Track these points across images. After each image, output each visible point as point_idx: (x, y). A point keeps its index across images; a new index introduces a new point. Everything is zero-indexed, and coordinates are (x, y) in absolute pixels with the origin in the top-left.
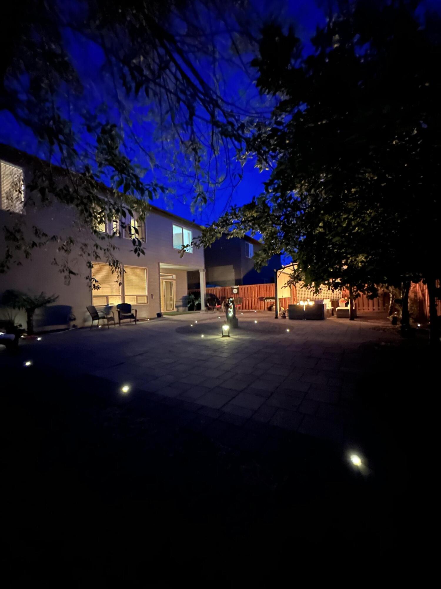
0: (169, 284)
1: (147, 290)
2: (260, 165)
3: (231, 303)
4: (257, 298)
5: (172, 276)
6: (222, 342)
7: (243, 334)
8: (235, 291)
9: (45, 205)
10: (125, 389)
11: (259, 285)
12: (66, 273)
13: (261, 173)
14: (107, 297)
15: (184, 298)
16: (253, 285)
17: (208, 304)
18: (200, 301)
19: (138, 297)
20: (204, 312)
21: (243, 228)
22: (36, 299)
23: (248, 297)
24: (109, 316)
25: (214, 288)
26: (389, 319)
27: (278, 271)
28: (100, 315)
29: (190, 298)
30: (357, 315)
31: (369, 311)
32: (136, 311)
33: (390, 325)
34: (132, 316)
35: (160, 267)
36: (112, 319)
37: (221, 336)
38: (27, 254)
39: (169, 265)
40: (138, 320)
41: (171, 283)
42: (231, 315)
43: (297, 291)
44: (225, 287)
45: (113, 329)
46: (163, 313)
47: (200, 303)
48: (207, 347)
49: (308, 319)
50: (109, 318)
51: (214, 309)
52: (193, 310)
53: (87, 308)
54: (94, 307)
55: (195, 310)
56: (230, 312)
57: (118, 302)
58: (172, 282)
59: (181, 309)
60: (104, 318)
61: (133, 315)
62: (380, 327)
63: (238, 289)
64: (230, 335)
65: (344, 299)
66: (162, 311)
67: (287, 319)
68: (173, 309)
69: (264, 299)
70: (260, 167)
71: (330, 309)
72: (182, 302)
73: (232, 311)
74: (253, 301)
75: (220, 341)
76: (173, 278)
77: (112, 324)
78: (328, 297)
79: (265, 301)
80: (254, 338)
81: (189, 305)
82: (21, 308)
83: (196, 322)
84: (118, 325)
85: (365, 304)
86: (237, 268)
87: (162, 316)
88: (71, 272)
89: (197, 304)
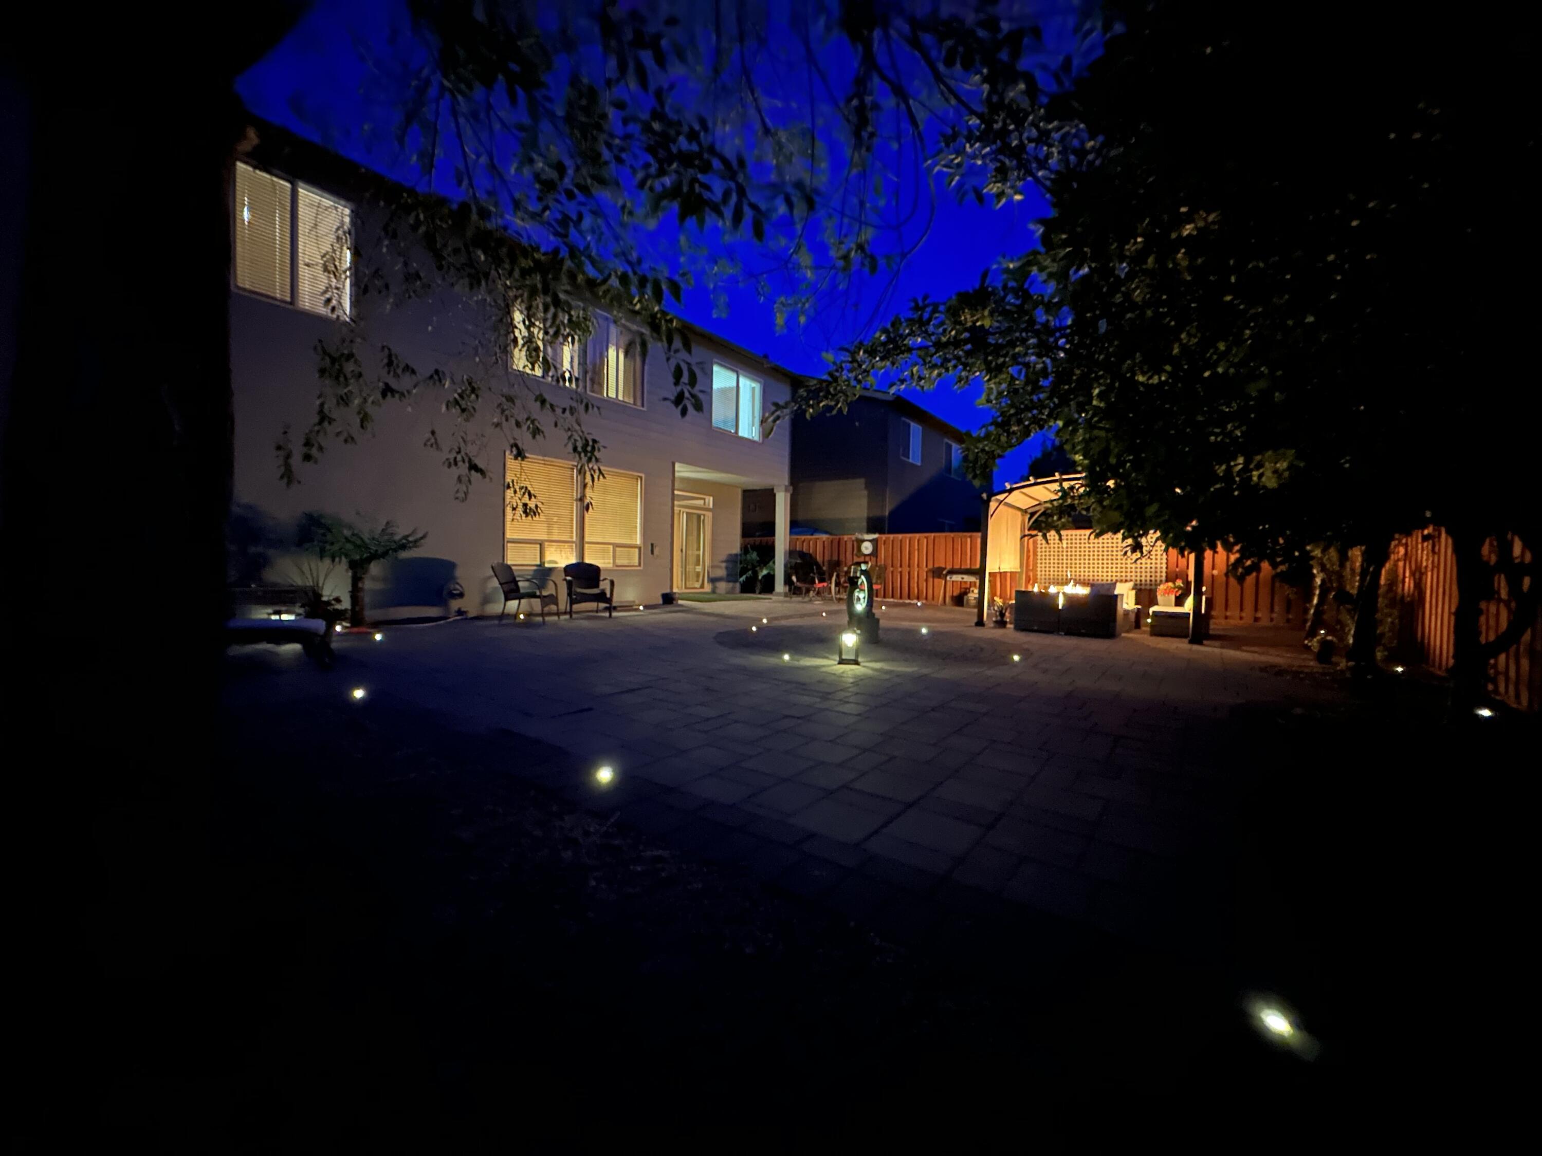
0: (696, 520)
1: (641, 531)
2: (999, 185)
3: (863, 577)
4: (926, 569)
5: (704, 499)
6: (840, 676)
7: (893, 660)
8: (867, 548)
9: (412, 294)
10: (605, 775)
11: (933, 535)
12: (463, 468)
13: (1001, 208)
14: (541, 545)
15: (732, 560)
16: (917, 536)
17: (794, 578)
18: (774, 570)
19: (618, 549)
20: (782, 598)
21: (939, 364)
22: (374, 539)
23: (901, 566)
24: (545, 593)
25: (809, 537)
26: (1308, 648)
27: (993, 498)
28: (524, 588)
29: (745, 560)
30: (1211, 632)
31: (1242, 622)
32: (612, 583)
33: (1312, 663)
34: (601, 597)
35: (677, 474)
36: (553, 599)
37: (835, 660)
38: (365, 419)
39: (698, 469)
40: (615, 608)
41: (699, 516)
42: (860, 607)
43: (1039, 557)
44: (841, 537)
45: (554, 624)
46: (679, 594)
47: (772, 573)
48: (802, 687)
49: (1069, 633)
50: (545, 597)
51: (808, 591)
52: (753, 591)
53: (493, 568)
54: (509, 568)
55: (757, 591)
56: (859, 599)
57: (567, 558)
58: (704, 515)
59: (722, 586)
60: (532, 595)
61: (603, 593)
62: (1280, 666)
63: (875, 542)
64: (860, 660)
65: (1174, 584)
66: (675, 590)
67: (1009, 628)
68: (702, 586)
69: (944, 572)
70: (1000, 190)
71: (1132, 611)
72: (727, 568)
73: (864, 598)
74: (914, 578)
75: (834, 674)
76: (707, 506)
77: (550, 614)
78: (1126, 576)
79: (948, 578)
80: (925, 671)
81: (743, 578)
82: (337, 559)
83: (765, 621)
84: (567, 617)
85: (1231, 602)
86: (876, 486)
87: (674, 602)
88: (473, 467)
89: (764, 577)
